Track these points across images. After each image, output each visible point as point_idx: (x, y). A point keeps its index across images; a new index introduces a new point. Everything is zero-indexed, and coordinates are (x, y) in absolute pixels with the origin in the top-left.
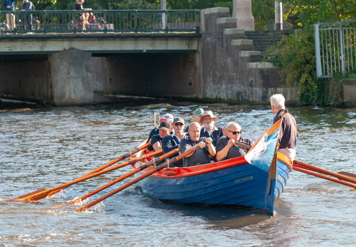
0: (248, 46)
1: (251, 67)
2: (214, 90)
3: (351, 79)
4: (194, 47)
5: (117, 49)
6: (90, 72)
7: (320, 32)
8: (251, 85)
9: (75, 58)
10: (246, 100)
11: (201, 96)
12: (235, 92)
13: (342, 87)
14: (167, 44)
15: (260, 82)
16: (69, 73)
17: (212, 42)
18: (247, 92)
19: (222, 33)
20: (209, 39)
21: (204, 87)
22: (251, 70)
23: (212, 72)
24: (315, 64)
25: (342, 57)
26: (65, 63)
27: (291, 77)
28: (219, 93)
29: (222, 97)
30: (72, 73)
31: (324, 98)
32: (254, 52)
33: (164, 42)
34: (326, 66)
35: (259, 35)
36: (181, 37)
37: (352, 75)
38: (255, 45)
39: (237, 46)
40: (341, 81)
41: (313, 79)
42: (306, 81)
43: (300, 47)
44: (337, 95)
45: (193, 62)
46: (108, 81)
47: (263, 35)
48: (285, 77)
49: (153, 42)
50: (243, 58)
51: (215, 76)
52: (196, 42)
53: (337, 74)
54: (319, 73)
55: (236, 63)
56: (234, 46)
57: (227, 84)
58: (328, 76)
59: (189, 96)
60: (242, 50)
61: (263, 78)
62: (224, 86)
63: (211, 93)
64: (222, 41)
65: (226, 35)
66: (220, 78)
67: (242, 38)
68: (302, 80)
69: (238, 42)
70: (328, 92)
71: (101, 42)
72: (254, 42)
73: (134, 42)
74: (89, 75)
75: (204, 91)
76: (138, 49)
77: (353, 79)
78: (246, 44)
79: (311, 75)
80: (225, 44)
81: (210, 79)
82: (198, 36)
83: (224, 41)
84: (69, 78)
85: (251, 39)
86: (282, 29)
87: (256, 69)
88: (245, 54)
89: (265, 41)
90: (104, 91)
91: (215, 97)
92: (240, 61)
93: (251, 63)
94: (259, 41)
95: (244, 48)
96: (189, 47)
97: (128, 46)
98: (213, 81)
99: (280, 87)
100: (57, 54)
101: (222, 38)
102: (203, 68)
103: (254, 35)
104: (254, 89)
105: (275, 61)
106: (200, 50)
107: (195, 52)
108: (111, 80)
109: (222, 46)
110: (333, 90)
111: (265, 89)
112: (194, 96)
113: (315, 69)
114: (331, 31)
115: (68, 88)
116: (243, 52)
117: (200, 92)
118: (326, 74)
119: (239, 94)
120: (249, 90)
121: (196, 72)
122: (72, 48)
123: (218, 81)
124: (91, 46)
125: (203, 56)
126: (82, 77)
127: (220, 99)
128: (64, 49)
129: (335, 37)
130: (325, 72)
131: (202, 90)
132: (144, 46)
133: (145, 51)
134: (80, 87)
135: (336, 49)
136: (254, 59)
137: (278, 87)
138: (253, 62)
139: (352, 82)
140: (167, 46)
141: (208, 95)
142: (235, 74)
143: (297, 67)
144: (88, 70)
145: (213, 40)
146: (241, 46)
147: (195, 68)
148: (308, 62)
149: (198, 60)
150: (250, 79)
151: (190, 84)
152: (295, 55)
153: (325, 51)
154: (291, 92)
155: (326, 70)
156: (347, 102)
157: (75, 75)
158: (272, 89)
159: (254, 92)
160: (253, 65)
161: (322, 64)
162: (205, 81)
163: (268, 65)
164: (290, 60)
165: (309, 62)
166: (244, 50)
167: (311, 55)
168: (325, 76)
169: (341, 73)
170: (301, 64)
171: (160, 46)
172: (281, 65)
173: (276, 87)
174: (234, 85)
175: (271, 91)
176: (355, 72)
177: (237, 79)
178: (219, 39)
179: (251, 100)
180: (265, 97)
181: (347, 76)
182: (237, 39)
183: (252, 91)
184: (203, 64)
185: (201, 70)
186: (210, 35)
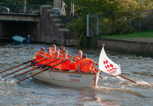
0: (59, 21)
1: (60, 30)
2: (44, 39)
3: (100, 38)
4: (37, 20)
5: (5, 19)
7: (89, 18)
8: (60, 38)
10: (57, 44)
11: (39, 41)
12: (53, 40)
13: (97, 41)
15: (63, 36)
17: (44, 19)
18: (58, 40)
19: (49, 16)
20: (43, 18)
22: (60, 31)
23: (44, 31)
24: (86, 31)
25: (97, 28)
27: (76, 35)
28: (46, 40)
29: (47, 42)
31: (89, 45)
33: (25, 17)
34: (91, 32)
35: (64, 17)
36: (32, 16)
37: (101, 36)
38: (62, 21)
39: (55, 21)
40: (96, 38)
41: (85, 37)
42: (82, 37)
43: (81, 24)
44: (94, 44)
45: (36, 26)
48: (74, 35)
49: (20, 17)
50: (57, 26)
52: (38, 18)
53: (95, 36)
54: (88, 34)
55: (54, 28)
56: (54, 21)
57: (50, 37)
58: (91, 36)
60: (57, 23)
62: (48, 37)
65: (51, 17)
66: (47, 34)
67: (57, 18)
68: (81, 37)
69: (55, 20)
70: (91, 42)
72: (62, 20)
73: (12, 17)
75: (40, 39)
76: (14, 20)
78: (58, 21)
79: (85, 35)
80: (50, 20)
81: (43, 34)
82: (39, 16)
83: (50, 19)
85: (61, 18)
86: (73, 15)
87: (62, 31)
88: (58, 25)
89: (66, 20)
91: (44, 41)
93: (60, 29)
94: (64, 20)
95: (58, 22)
96: (35, 20)
97: (10, 19)
98: (44, 34)
99: (72, 39)
101: (49, 18)
104: (61, 39)
105: (70, 28)
106: (39, 22)
107: (37, 22)
108: (2, 31)
109: (49, 21)
110: (93, 42)
111: (65, 40)
112: (36, 40)
113: (86, 33)
114: (94, 18)
118: (91, 35)
120: (58, 39)
121: (37, 31)
125: (40, 24)
129: (95, 20)
130: (90, 34)
131: (39, 38)
132: (17, 19)
133: (17, 21)
135: (95, 25)
136: (61, 27)
137: (71, 39)
138: (61, 28)
140: (26, 19)
141: (42, 41)
142: (53, 33)
145: (45, 18)
146: (56, 21)
147: (37, 29)
148: (83, 30)
149: (38, 26)
150: (59, 35)
151: (35, 35)
152: (78, 26)
153: (91, 25)
154: (76, 42)
155: (91, 33)
156: (99, 47)
160: (61, 29)
161: (89, 31)
162: (41, 35)
164: (76, 28)
165: (84, 30)
166: (58, 23)
167: (85, 27)
168: (90, 36)
169: (97, 35)
170: (81, 30)
171: (23, 19)
172: (72, 30)
173: (70, 39)
174: (53, 37)
175: (67, 40)
176: (102, 35)
177: (54, 35)
178: (47, 18)
179: (59, 44)
180: (65, 43)
181: (99, 36)
182: (55, 18)
183: (60, 40)
184: (40, 28)
185: (39, 30)
186: (44, 16)
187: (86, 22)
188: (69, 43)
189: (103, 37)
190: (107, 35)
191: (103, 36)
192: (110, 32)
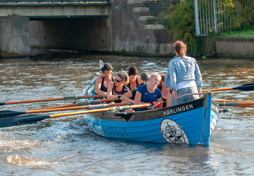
0: (145, 12)
1: (147, 28)
2: (121, 45)
3: (221, 37)
4: (106, 13)
5: (48, 15)
6: (28, 32)
8: (148, 42)
9: (17, 21)
10: (144, 53)
11: (111, 50)
12: (136, 47)
13: (215, 43)
14: (85, 11)
15: (154, 39)
16: (12, 33)
17: (119, 10)
18: (145, 46)
19: (126, 3)
20: (117, 7)
21: (114, 43)
22: (147, 30)
23: (119, 32)
24: (195, 25)
26: (10, 26)
27: (177, 35)
28: (124, 48)
29: (127, 51)
30: (14, 33)
31: (201, 51)
32: (151, 17)
33: (83, 9)
34: (203, 27)
35: (154, 4)
36: (96, 6)
37: (222, 34)
38: (151, 11)
39: (137, 13)
40: (214, 38)
41: (193, 38)
42: (188, 39)
43: (184, 13)
44: (211, 49)
45: (105, 24)
46: (43, 38)
47: (157, 4)
48: (173, 35)
49: (75, 9)
50: (141, 22)
51: (121, 35)
52: (107, 10)
53: (211, 33)
54: (198, 32)
55: (136, 26)
56: (135, 12)
57: (130, 41)
58: (204, 35)
59: (102, 50)
60: (141, 15)
61: (156, 37)
62: (128, 42)
63: (118, 47)
64: (126, 9)
65: (129, 5)
66: (125, 36)
67: (141, 7)
69: (137, 10)
70: (205, 46)
71: (36, 9)
72: (150, 9)
73: (61, 9)
74: (28, 34)
75: (113, 46)
76: (64, 15)
77: (223, 37)
78: (144, 11)
79: (192, 34)
80: (128, 11)
81: (117, 37)
82: (109, 5)
83: (128, 8)
84: (12, 37)
85: (148, 7)
87: (151, 30)
88: (143, 18)
89: (158, 9)
90: (40, 46)
91: (121, 50)
92: (139, 24)
93: (147, 25)
94: (154, 9)
95: (143, 14)
96: (102, 13)
97: (57, 13)
98: (120, 38)
99: (169, 43)
100: (3, 19)
101: (126, 7)
102: (113, 29)
103: (150, 4)
104: (150, 44)
105: (165, 23)
106: (110, 15)
107: (106, 17)
108: (45, 38)
109: (126, 13)
110: (208, 45)
111: (158, 45)
112: (106, 49)
113: (195, 30)
114: (207, 1)
115: (11, 44)
116: (141, 17)
117: (110, 47)
118: (203, 33)
119: (138, 48)
120: (146, 45)
121: (107, 32)
122: (14, 15)
123: (123, 38)
124: (29, 12)
125: (112, 20)
126: (22, 36)
127: (125, 52)
128: (9, 15)
129: (210, 6)
130: (202, 31)
131: (112, 45)
132: (69, 13)
133: (69, 16)
134: (21, 43)
135: (211, 15)
136: (150, 22)
137: (168, 43)
138: (149, 24)
139: (222, 39)
140: (86, 13)
141: (116, 49)
142: (136, 33)
143: (181, 28)
144: (26, 31)
145: (120, 8)
146: (140, 12)
147: (107, 29)
148: (189, 24)
149: (109, 23)
150: (147, 37)
151: (103, 41)
152: (180, 19)
153: (202, 16)
155: (203, 29)
156: (219, 54)
157: (17, 35)
158: (163, 44)
159: (150, 47)
160: (149, 27)
161: (200, 26)
162: (114, 39)
163: (159, 27)
164: (176, 23)
165: (191, 24)
167: (191, 19)
168: (202, 35)
169: (214, 32)
170: (185, 25)
171: (80, 13)
172: (169, 27)
173: (166, 43)
174: (135, 42)
175: (162, 45)
176: (225, 31)
177: (137, 37)
178: (124, 7)
179: (148, 52)
180: (158, 50)
181: (218, 34)
182: (137, 7)
183: (149, 46)
184: (112, 26)
185: (111, 30)
186: (118, 5)
187: (194, 9)
188: (165, 50)
189: (226, 35)
190: (233, 30)
191: (226, 33)
192: (239, 26)
